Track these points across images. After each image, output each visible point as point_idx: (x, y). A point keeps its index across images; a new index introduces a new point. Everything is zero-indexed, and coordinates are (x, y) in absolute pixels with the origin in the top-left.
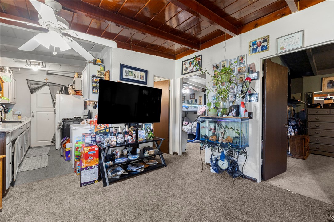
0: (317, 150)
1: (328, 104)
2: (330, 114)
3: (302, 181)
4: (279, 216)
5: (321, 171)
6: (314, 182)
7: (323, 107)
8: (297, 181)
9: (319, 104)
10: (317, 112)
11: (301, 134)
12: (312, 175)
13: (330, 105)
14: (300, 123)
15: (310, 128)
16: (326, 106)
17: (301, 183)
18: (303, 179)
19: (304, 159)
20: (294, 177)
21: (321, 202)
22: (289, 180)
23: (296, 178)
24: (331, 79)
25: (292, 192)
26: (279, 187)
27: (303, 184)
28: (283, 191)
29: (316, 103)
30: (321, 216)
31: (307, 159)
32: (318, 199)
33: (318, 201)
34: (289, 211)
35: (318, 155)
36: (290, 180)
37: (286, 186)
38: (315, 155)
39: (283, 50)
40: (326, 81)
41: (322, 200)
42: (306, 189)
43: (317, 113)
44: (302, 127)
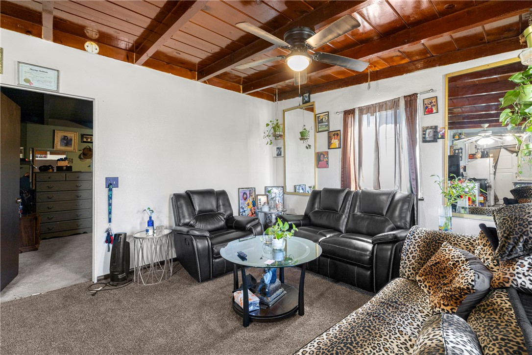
0: (50, 231)
1: (62, 167)
2: (66, 180)
3: (48, 276)
4: (40, 327)
5: (64, 255)
6: (61, 270)
7: (55, 171)
8: (41, 279)
9: (50, 166)
10: (49, 178)
11: (29, 213)
12: (55, 264)
13: (65, 168)
14: (26, 196)
15: (41, 201)
16: (60, 169)
17: (46, 279)
18: (46, 273)
19: (37, 249)
20: (34, 276)
21: (77, 284)
22: (28, 283)
23: (38, 275)
24: (66, 135)
25: (41, 294)
26: (18, 298)
27: (50, 278)
28: (29, 299)
29: (47, 165)
30: (83, 296)
31: (40, 248)
32: (73, 284)
33: (75, 285)
34: (49, 313)
35: (51, 239)
36: (30, 283)
37: (28, 292)
38: (47, 240)
39: (28, 84)
40: (59, 135)
41: (78, 282)
42: (56, 282)
43: (49, 180)
44: (30, 202)
